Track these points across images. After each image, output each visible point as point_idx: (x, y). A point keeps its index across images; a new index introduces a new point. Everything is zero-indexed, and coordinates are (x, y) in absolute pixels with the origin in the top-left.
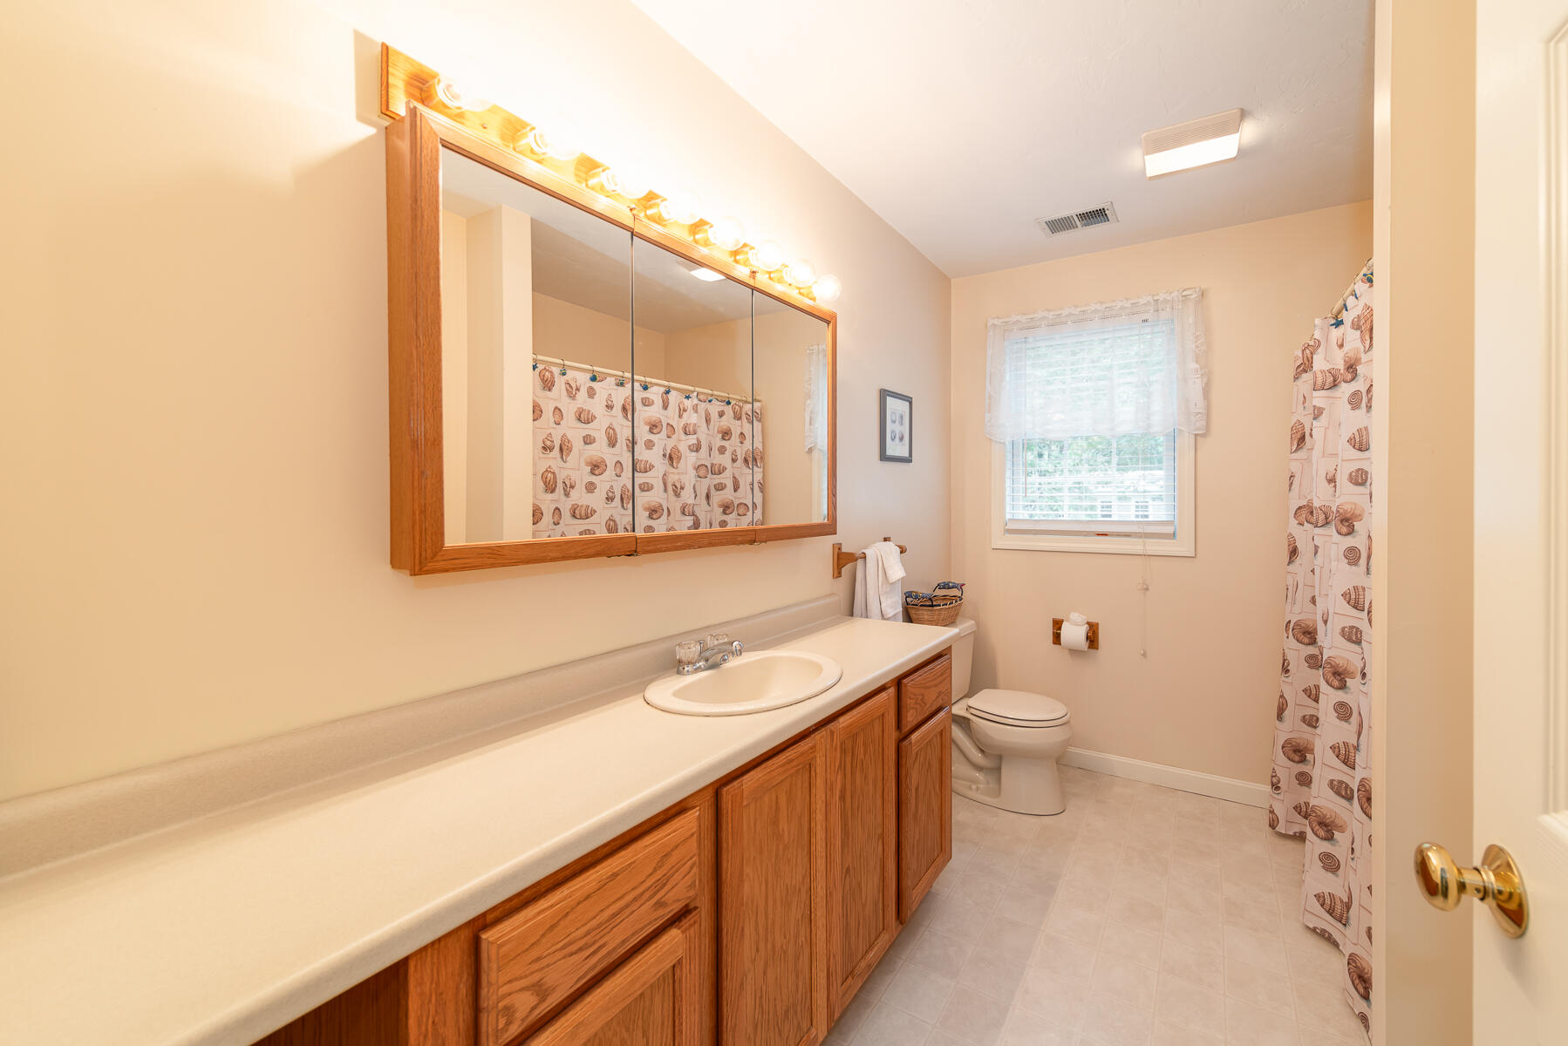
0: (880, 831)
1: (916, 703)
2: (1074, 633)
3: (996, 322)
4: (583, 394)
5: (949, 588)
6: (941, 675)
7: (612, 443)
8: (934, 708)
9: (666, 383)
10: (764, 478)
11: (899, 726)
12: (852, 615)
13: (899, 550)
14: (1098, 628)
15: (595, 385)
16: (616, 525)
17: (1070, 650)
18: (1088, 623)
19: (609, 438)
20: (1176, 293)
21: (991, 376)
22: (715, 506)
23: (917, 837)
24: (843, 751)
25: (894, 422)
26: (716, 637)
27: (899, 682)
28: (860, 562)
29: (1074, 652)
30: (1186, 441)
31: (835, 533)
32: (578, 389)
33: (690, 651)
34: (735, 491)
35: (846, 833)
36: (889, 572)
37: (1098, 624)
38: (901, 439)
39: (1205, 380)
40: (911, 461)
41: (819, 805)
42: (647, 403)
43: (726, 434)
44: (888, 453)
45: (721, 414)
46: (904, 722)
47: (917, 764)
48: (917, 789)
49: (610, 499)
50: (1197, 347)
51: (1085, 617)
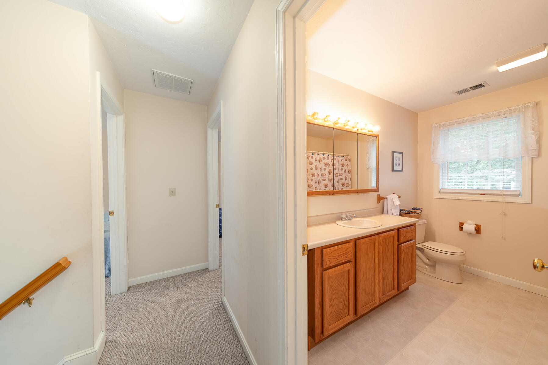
0: (392, 265)
1: (403, 236)
2: (469, 227)
3: (436, 125)
4: (310, 158)
5: (416, 209)
6: (412, 231)
7: (316, 169)
8: (409, 239)
9: (328, 153)
10: (351, 177)
11: (398, 241)
12: (383, 213)
13: (398, 197)
14: (480, 227)
15: (313, 155)
16: (317, 189)
17: (467, 233)
18: (476, 225)
19: (316, 168)
20: (521, 106)
21: (433, 143)
22: (340, 184)
23: (404, 271)
24: (383, 242)
25: (396, 160)
26: (350, 214)
27: (398, 230)
28: (385, 200)
29: (469, 234)
30: (528, 160)
31: (378, 191)
32: (310, 157)
33: (344, 216)
34: (345, 180)
35: (383, 262)
36: (395, 203)
37: (480, 225)
38: (399, 165)
39: (537, 137)
40: (402, 171)
41: (377, 252)
42: (324, 159)
43: (343, 165)
44: (394, 169)
45: (342, 160)
46: (400, 240)
47: (404, 252)
48: (404, 259)
49: (316, 183)
50: (533, 125)
51: (474, 222)
